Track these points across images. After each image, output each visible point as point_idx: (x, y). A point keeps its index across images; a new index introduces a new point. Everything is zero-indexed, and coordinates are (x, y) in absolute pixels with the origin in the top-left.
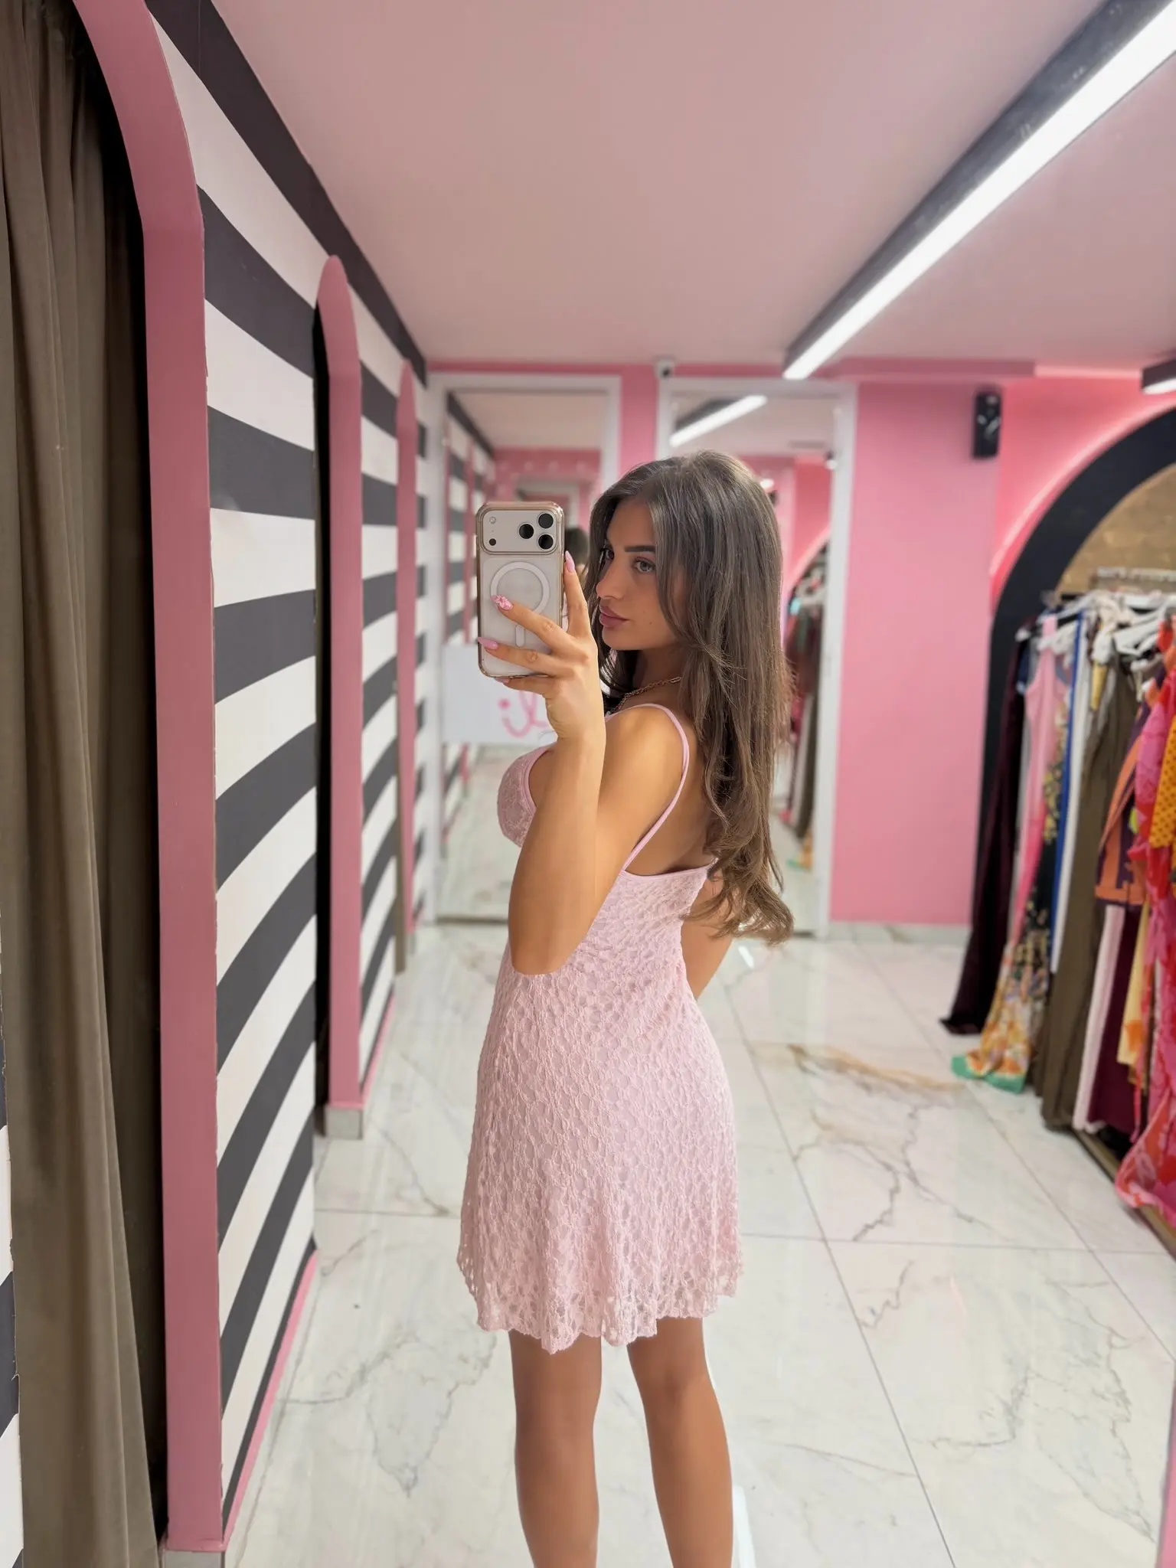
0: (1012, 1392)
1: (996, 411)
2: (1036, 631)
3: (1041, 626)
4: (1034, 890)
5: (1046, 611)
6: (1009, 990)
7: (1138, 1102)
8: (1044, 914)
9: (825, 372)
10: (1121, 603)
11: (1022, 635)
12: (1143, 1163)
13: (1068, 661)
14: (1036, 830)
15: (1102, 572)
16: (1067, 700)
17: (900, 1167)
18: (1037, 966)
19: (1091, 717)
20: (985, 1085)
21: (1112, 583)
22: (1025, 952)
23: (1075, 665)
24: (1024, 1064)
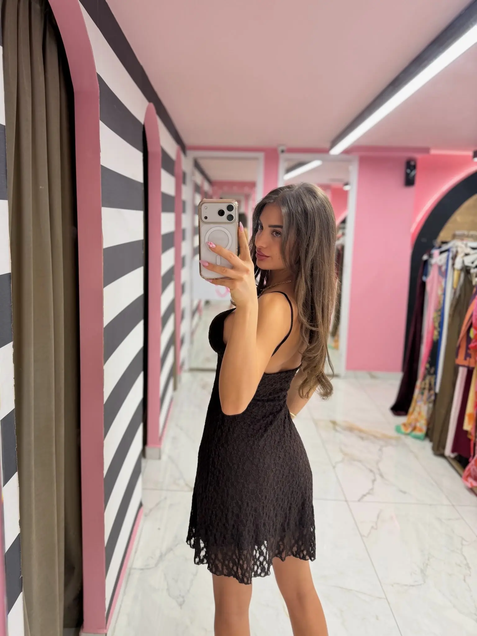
0: (423, 564)
1: (414, 168)
2: (431, 256)
3: (433, 254)
5: (435, 248)
6: (419, 399)
7: (472, 446)
8: (433, 369)
9: (346, 152)
10: (466, 245)
11: (425, 257)
12: (474, 470)
13: (444, 268)
14: (431, 337)
16: (443, 283)
18: (430, 389)
19: (453, 291)
20: (409, 437)
21: (462, 237)
23: (447, 270)
24: (424, 429)
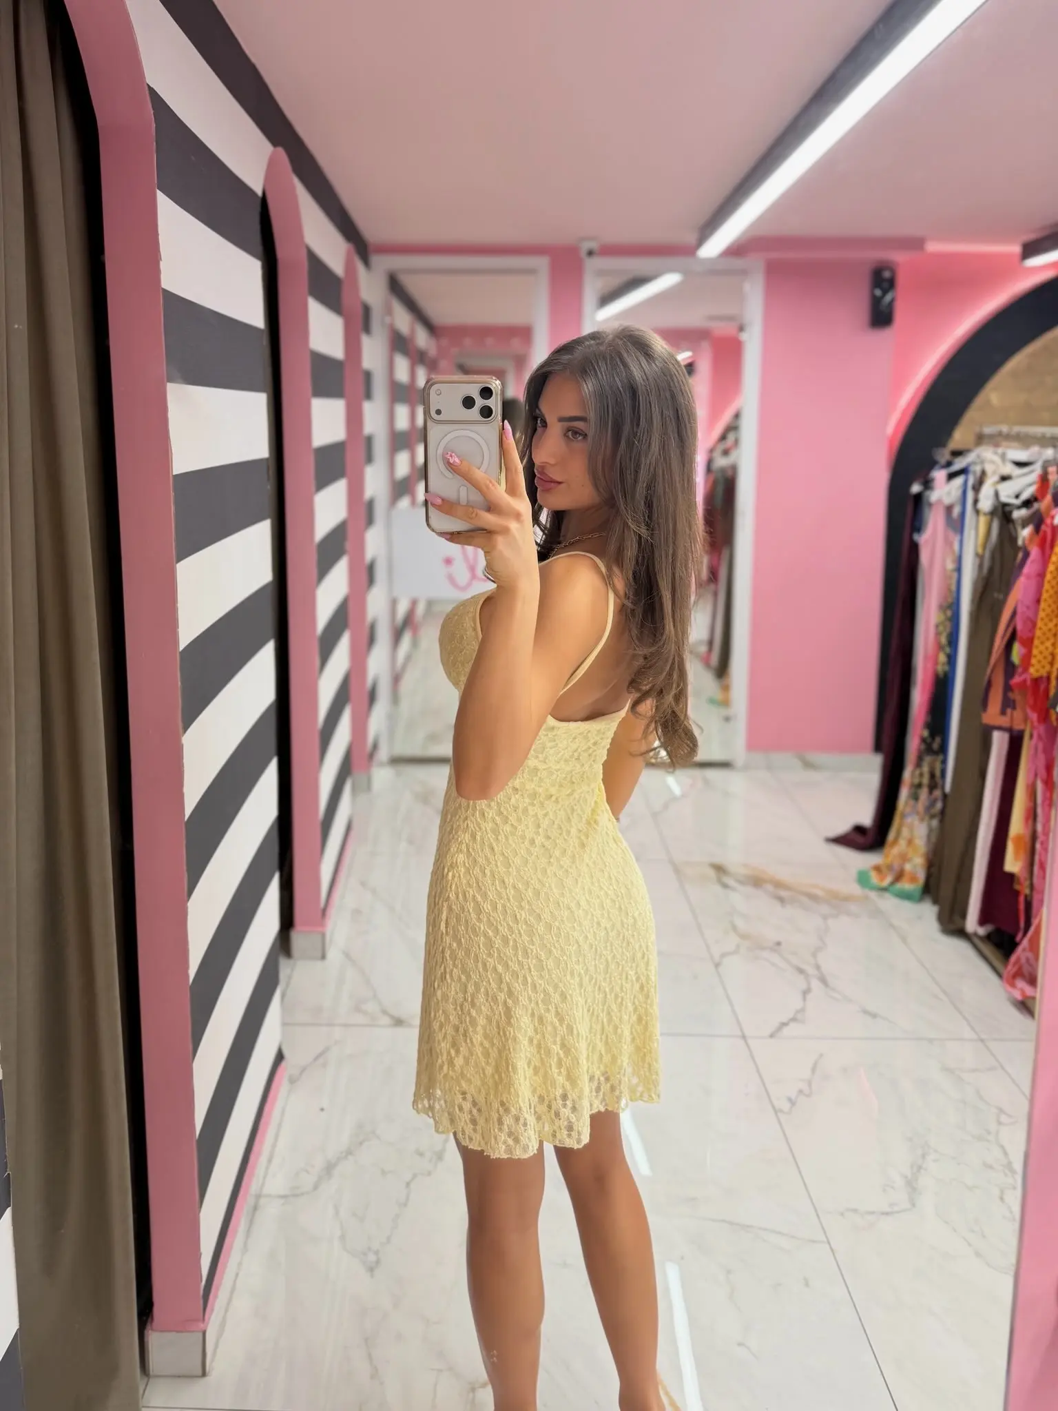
0: (912, 1167)
1: (891, 284)
2: (928, 484)
3: (932, 480)
4: (929, 719)
5: (937, 467)
6: (908, 810)
7: (1022, 906)
8: (938, 740)
9: (736, 250)
10: (1003, 457)
11: (916, 488)
12: (1028, 960)
13: (956, 511)
14: (930, 665)
15: (988, 430)
16: (956, 547)
17: (811, 970)
18: (932, 787)
19: (978, 561)
20: (887, 895)
21: (995, 440)
22: (921, 775)
23: (963, 514)
24: (921, 876)
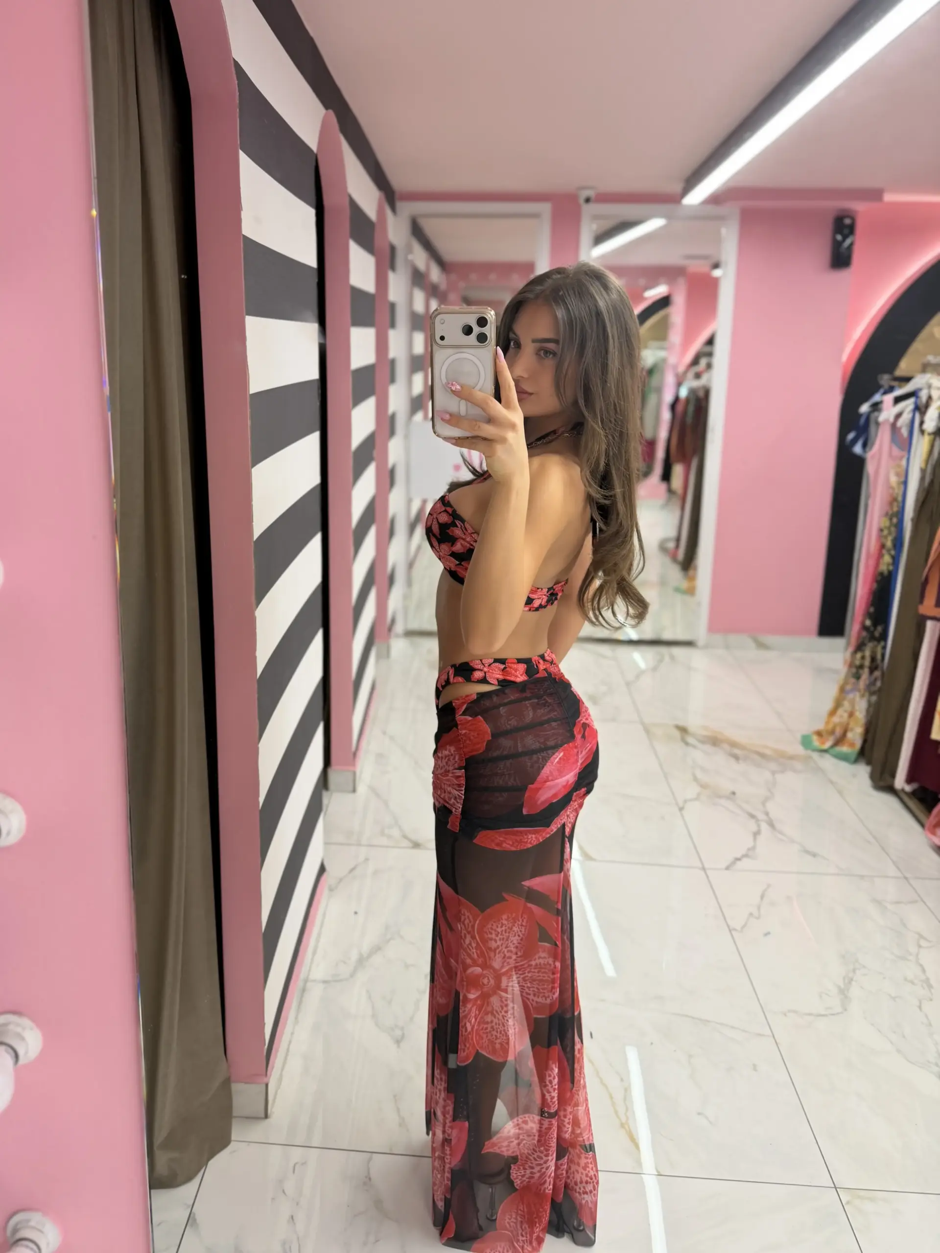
0: (844, 978)
1: (850, 230)
4: (871, 609)
6: (849, 686)
8: (880, 629)
9: (715, 199)
14: (872, 563)
15: (932, 360)
16: (904, 463)
17: (761, 816)
18: (873, 668)
19: (921, 474)
20: (827, 756)
22: (862, 658)
23: (910, 436)
24: (859, 741)
